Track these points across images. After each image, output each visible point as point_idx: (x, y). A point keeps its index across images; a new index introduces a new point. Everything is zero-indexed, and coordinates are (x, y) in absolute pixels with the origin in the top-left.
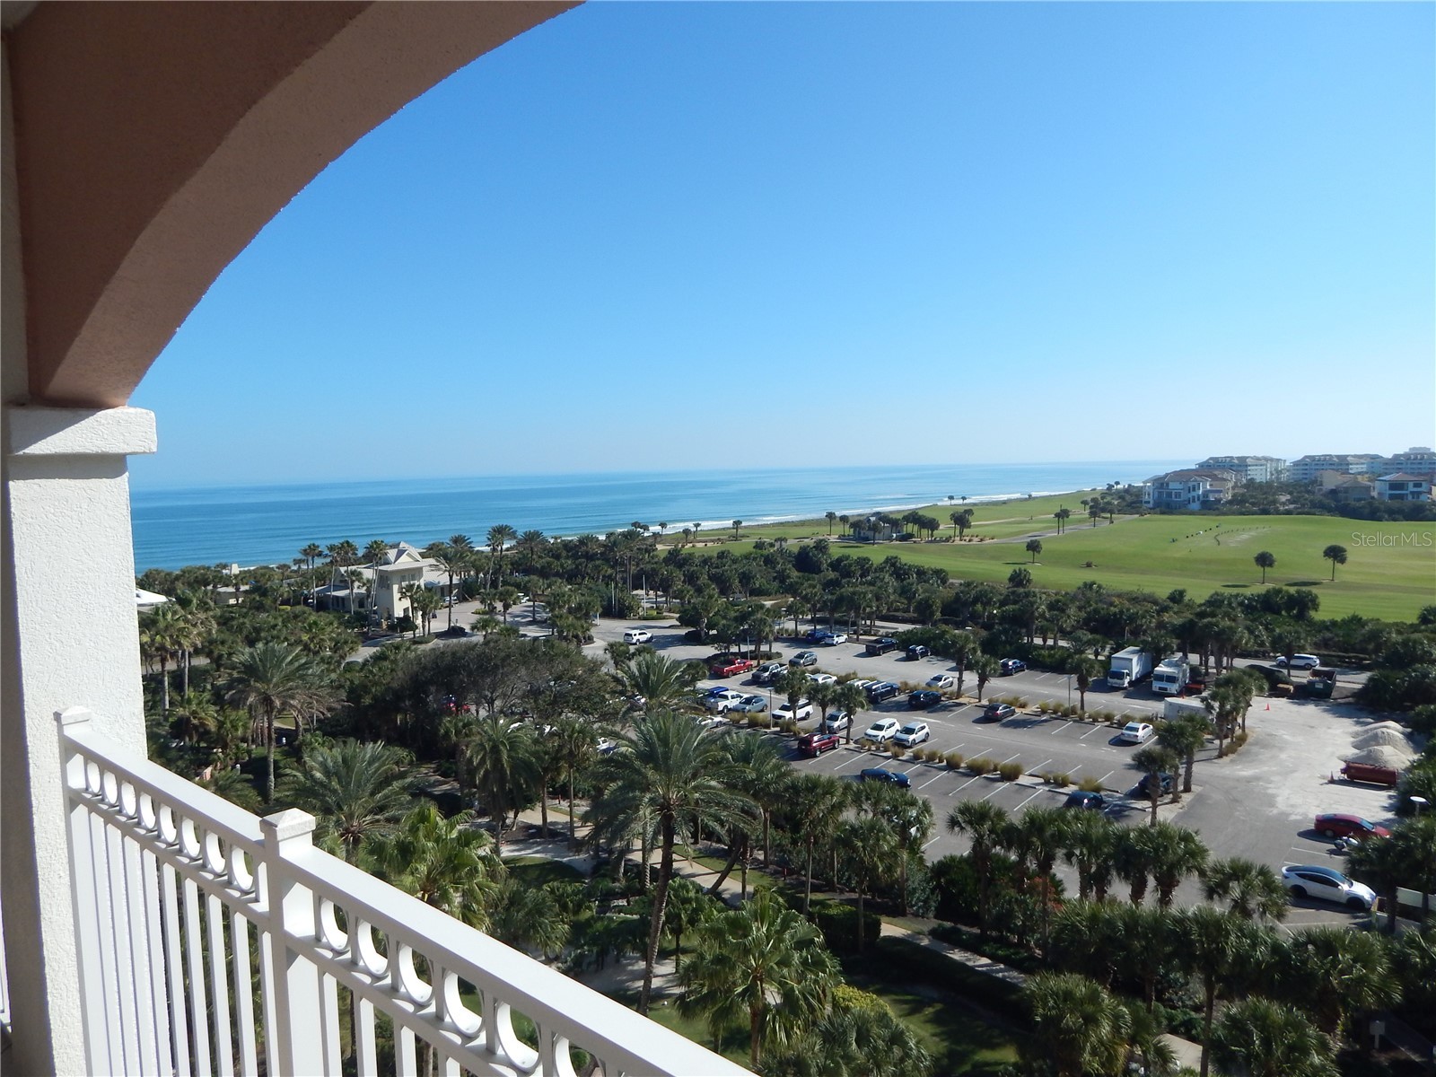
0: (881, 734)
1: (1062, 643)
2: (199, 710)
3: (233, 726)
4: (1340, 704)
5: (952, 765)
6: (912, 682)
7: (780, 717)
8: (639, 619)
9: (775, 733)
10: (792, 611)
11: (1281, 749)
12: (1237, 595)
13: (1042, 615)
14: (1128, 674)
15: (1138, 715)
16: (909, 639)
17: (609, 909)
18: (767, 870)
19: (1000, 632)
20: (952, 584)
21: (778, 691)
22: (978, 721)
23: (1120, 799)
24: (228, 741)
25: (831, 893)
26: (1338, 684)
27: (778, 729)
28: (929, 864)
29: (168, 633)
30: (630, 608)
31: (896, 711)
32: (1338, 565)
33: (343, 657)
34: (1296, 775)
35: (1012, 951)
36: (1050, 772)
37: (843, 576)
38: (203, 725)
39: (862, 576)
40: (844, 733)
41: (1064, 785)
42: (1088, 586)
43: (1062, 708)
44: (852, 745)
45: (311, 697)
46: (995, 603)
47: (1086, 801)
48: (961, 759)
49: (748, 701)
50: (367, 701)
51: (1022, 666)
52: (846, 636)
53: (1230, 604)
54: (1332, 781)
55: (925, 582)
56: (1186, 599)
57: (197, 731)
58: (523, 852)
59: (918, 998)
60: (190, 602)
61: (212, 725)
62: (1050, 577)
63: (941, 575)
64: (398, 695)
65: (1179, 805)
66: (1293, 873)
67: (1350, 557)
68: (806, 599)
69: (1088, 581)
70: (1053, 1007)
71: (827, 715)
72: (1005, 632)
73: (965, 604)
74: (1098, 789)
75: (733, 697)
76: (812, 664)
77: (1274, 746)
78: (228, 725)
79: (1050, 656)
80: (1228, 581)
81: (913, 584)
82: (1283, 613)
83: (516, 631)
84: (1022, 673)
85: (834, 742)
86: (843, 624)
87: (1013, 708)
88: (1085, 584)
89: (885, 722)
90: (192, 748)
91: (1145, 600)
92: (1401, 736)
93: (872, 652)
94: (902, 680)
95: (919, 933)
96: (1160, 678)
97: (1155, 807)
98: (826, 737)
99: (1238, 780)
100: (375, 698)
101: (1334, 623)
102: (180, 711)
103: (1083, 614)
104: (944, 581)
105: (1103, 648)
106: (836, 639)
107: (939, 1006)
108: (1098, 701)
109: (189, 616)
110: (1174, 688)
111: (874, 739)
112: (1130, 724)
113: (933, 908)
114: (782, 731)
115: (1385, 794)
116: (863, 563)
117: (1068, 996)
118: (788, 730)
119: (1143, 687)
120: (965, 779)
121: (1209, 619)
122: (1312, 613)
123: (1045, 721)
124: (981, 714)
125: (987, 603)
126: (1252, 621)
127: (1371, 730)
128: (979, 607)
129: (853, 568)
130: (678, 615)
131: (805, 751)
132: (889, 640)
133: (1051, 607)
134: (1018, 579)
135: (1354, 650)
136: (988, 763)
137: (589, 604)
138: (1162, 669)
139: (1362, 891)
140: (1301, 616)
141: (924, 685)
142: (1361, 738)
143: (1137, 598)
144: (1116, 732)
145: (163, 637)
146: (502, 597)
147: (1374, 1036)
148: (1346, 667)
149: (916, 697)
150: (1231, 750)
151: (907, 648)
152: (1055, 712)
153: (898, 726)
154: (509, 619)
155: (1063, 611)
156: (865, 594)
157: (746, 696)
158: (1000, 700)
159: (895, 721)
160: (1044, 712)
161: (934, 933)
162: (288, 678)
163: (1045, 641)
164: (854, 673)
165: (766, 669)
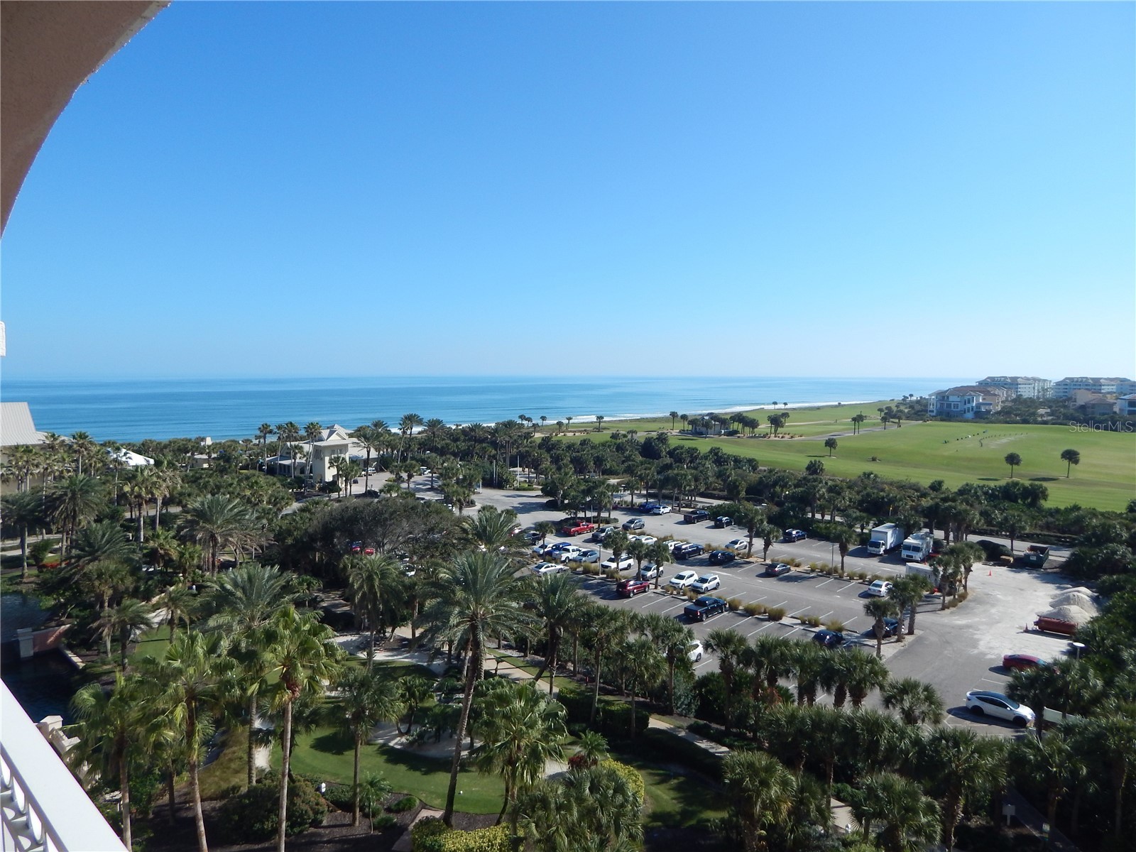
0: (682, 582)
1: (838, 519)
2: (164, 543)
3: (190, 557)
4: (1048, 573)
5: (733, 608)
6: (714, 545)
7: (607, 567)
8: (514, 489)
9: (601, 579)
10: (629, 487)
11: (993, 605)
12: (984, 486)
13: (822, 496)
14: (883, 544)
15: (885, 576)
16: (719, 512)
17: (452, 700)
18: (575, 678)
19: (789, 509)
20: (761, 470)
21: (605, 547)
22: (761, 576)
23: (857, 637)
24: (187, 567)
25: (619, 696)
26: (1050, 558)
27: (605, 576)
28: (697, 678)
29: (144, 485)
30: (507, 481)
31: (699, 565)
32: (1073, 465)
33: (280, 510)
34: (999, 625)
35: (745, 743)
36: (805, 616)
37: (676, 462)
38: (167, 554)
39: (691, 462)
40: (654, 581)
41: (816, 625)
42: (867, 475)
43: (827, 568)
44: (659, 590)
45: (245, 536)
46: (790, 486)
47: (828, 637)
48: (740, 603)
49: (585, 554)
50: (289, 541)
51: (803, 535)
52: (670, 508)
53: (976, 492)
54: (1027, 631)
55: (739, 468)
56: (944, 487)
57: (163, 559)
58: (395, 657)
59: (668, 772)
60: (162, 463)
61: (175, 556)
62: (839, 467)
63: (752, 464)
64: (313, 538)
65: (902, 644)
66: (974, 697)
67: (1082, 459)
68: (641, 478)
69: (867, 471)
70: (738, 774)
71: (642, 567)
72: (793, 508)
73: (767, 486)
74: (840, 630)
75: (573, 551)
76: (640, 528)
77: (988, 603)
78: (187, 556)
79: (826, 528)
80: (982, 475)
81: (727, 469)
82: (1019, 501)
83: (413, 495)
84: (803, 541)
85: (645, 587)
86: (668, 498)
87: (788, 566)
88: (865, 474)
89: (686, 573)
90: (161, 572)
91: (910, 488)
92: (1088, 599)
93: (688, 520)
94: (708, 543)
95: (679, 728)
96: (908, 547)
97: (879, 644)
98: (638, 582)
99: (953, 628)
100: (295, 539)
101: (1058, 511)
102: (151, 544)
103: (859, 497)
104: (754, 468)
105: (868, 524)
106: (662, 510)
107: (682, 779)
108: (856, 564)
109: (161, 474)
110: (918, 556)
111: (676, 586)
112: (876, 582)
113: (694, 710)
114: (607, 578)
115: (1066, 642)
116: (692, 452)
117: (751, 766)
118: (612, 577)
119: (894, 555)
120: (741, 618)
121: (950, 503)
122: (1042, 502)
123: (813, 577)
124: (763, 570)
125: (784, 486)
126: (992, 506)
127: (1067, 593)
128: (778, 489)
129: (684, 456)
130: (541, 487)
131: (622, 593)
132: (703, 512)
133: (830, 490)
134: (814, 469)
135: (1070, 532)
136: (759, 607)
137: (472, 476)
138: (910, 541)
139: (1026, 711)
140: (1033, 504)
141: (724, 547)
142: (1057, 599)
143: (904, 486)
144: (865, 588)
145: (140, 488)
146: (407, 469)
147: (1006, 816)
148: (1061, 545)
149: (714, 556)
150: (953, 604)
151: (716, 518)
152: (822, 571)
153: (696, 577)
154: (412, 486)
155: (839, 494)
156: (686, 475)
157: (583, 550)
158: (781, 560)
159: (694, 572)
160: (813, 571)
161: (691, 729)
162: (228, 522)
163: (823, 516)
164: (671, 536)
165: (603, 531)
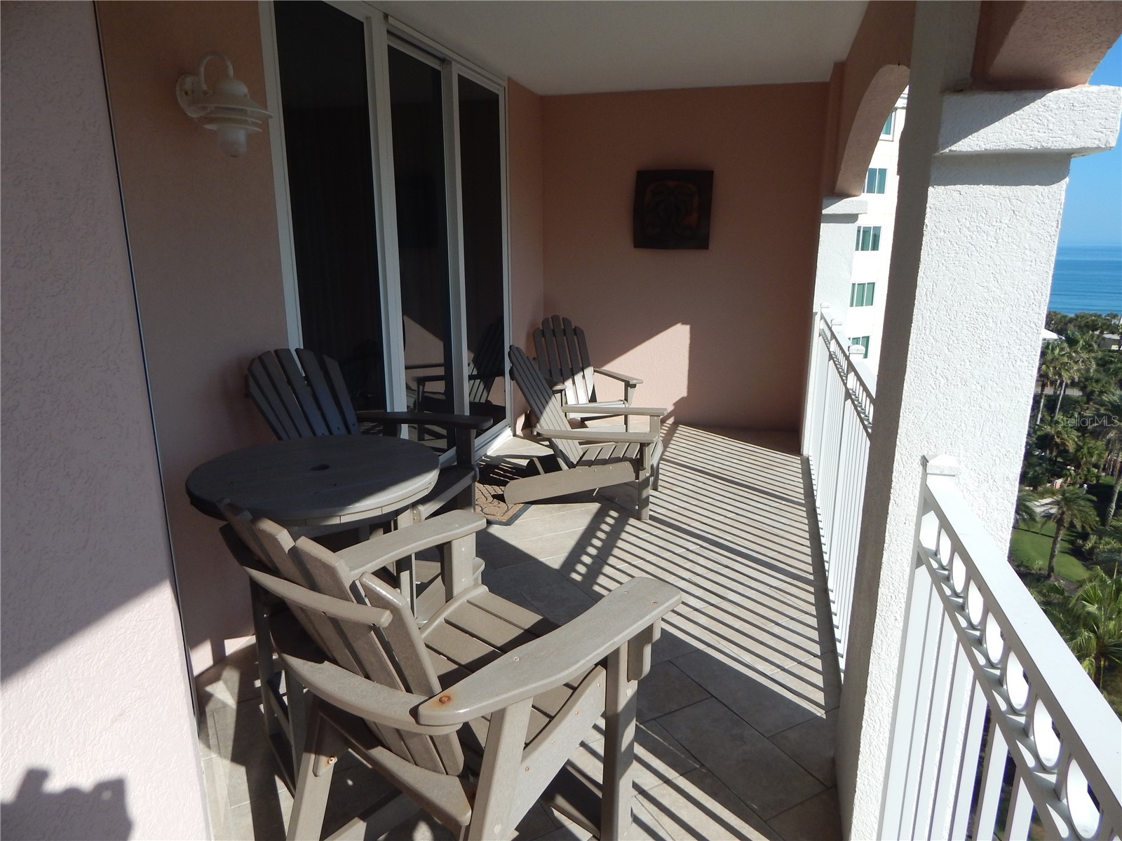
2: (1063, 432)
3: (1089, 453)
24: (1082, 463)
29: (1053, 365)
38: (1064, 444)
57: (1058, 448)
60: (1077, 342)
61: (1071, 447)
78: (1085, 450)
90: (1050, 460)
102: (1048, 429)
109: (1074, 354)
145: (1048, 367)
